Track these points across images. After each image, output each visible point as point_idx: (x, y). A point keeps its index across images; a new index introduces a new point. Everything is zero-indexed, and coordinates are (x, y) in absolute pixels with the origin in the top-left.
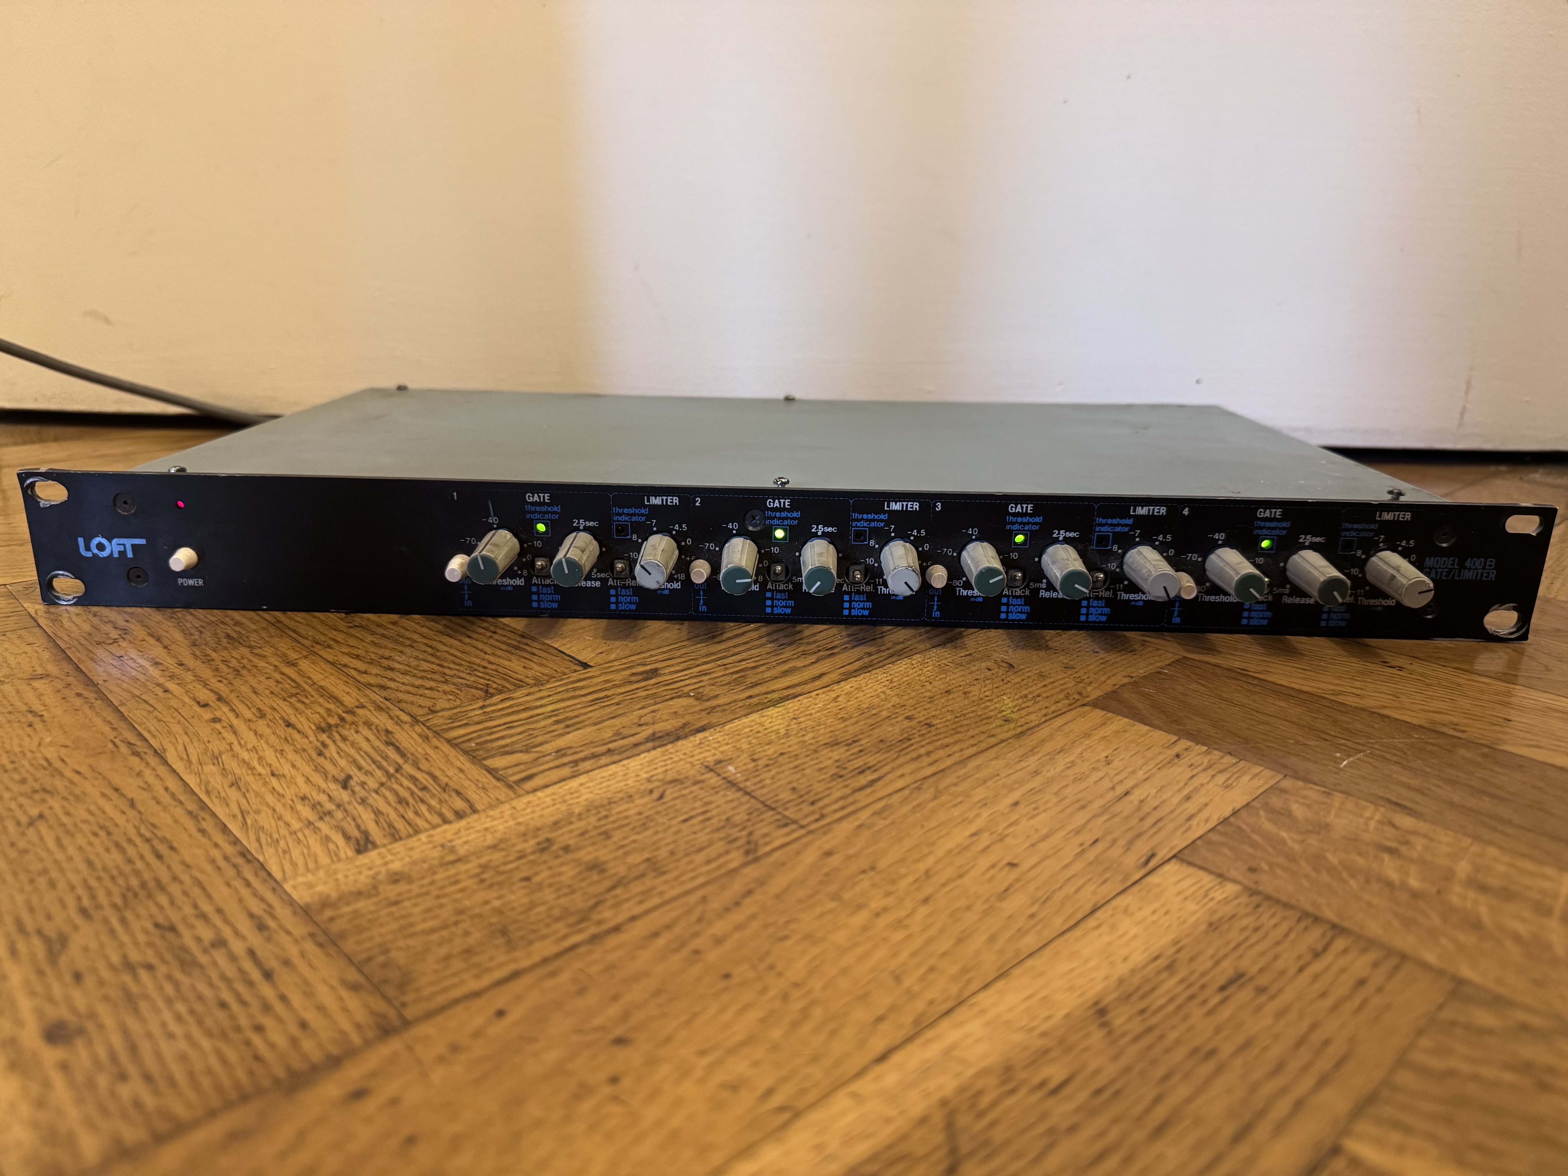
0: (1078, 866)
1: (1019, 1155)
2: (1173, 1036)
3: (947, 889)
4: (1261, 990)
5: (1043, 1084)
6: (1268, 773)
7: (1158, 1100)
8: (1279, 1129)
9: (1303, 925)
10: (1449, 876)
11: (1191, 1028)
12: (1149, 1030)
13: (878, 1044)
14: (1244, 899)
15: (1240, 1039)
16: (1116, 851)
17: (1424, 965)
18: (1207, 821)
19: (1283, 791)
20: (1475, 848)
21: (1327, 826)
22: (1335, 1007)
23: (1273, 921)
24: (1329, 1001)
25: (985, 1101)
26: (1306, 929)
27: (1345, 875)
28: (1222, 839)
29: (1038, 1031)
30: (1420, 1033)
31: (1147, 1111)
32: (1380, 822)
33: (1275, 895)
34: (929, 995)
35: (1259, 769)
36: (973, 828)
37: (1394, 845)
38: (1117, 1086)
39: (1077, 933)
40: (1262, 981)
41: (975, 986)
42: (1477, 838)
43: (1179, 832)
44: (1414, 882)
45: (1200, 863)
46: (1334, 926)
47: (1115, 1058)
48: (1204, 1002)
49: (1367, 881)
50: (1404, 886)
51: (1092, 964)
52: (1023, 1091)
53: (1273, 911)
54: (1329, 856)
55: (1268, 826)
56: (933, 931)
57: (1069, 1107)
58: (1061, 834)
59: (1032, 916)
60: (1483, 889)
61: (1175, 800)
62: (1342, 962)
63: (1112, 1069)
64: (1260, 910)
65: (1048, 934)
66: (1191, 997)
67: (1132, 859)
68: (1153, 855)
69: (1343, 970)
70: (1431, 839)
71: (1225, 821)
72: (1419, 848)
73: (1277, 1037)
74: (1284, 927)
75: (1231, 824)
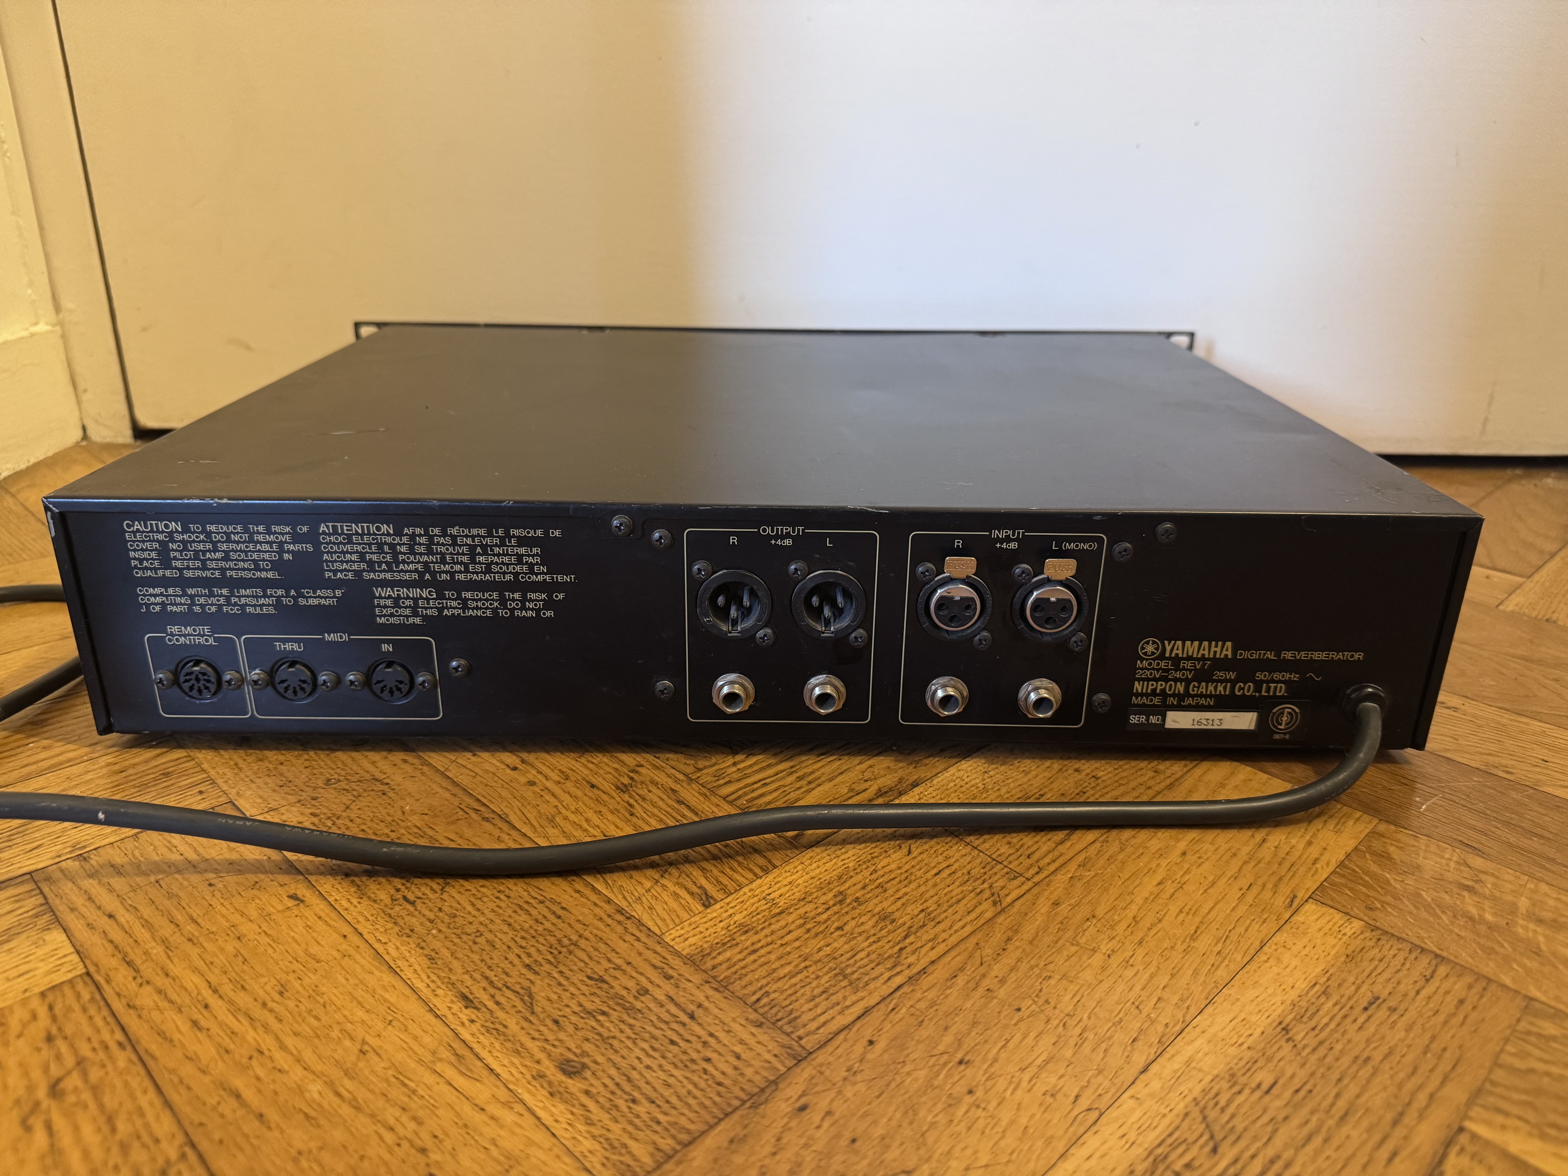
0: (1243, 908)
1: (1255, 1138)
2: (1338, 1047)
3: (1153, 932)
4: (1393, 1010)
5: (1259, 1086)
6: (1366, 817)
7: (1338, 1096)
8: (1421, 1116)
9: (1413, 956)
10: (1513, 909)
11: (1349, 1041)
12: (1321, 1043)
13: (1140, 1059)
14: (1368, 934)
15: (1385, 1049)
16: (1267, 894)
17: (1504, 986)
18: (1328, 864)
19: (1382, 835)
20: (1531, 885)
21: (1418, 867)
22: (1446, 1022)
23: (1392, 952)
24: (1441, 1017)
25: (1223, 1100)
26: (1416, 959)
27: (1438, 911)
28: (1343, 881)
29: (1245, 1046)
30: (1507, 1040)
31: (1332, 1105)
32: (1458, 863)
33: (1390, 930)
34: (1164, 1020)
35: (1359, 814)
36: (1159, 878)
37: (1470, 883)
38: (1308, 1087)
39: (1253, 966)
40: (1392, 1003)
41: (1193, 1011)
42: (1532, 876)
43: (1310, 875)
44: (1488, 917)
45: (1329, 902)
46: (1437, 956)
47: (1303, 1065)
48: (1355, 1020)
49: (1455, 916)
50: (1482, 920)
51: (1270, 991)
52: (1247, 1091)
53: (1390, 943)
54: (1423, 893)
55: (1374, 868)
56: (1152, 969)
57: (1279, 1103)
58: (1223, 881)
59: (1219, 953)
60: (1540, 921)
61: (1301, 846)
62: (1446, 985)
63: (1302, 1074)
64: (1380, 943)
65: (1234, 967)
66: (1345, 1016)
67: (1280, 901)
68: (1295, 897)
69: (1447, 992)
70: (1497, 878)
71: (1342, 864)
72: (1489, 886)
73: (1409, 1046)
74: (1400, 958)
75: (1347, 867)
